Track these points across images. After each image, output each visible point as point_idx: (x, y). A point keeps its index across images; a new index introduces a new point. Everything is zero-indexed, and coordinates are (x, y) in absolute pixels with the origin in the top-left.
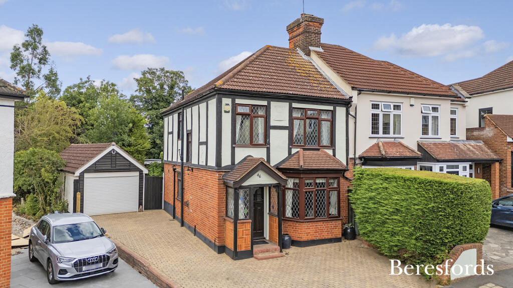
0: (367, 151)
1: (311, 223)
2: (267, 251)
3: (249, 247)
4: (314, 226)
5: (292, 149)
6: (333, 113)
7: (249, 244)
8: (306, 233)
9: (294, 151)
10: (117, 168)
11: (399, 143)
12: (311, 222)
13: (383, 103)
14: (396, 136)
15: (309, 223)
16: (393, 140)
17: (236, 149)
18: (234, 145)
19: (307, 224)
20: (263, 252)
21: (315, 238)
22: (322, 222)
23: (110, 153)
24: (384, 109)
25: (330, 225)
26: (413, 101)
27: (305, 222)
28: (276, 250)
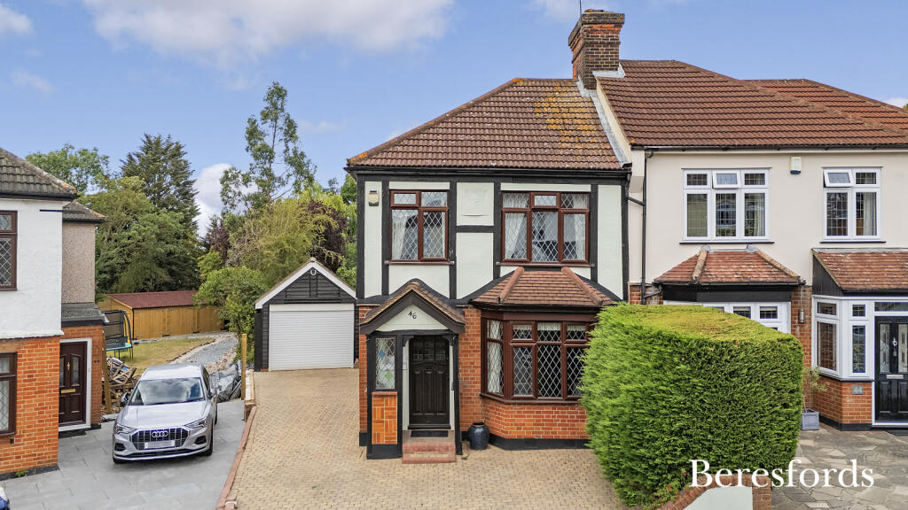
0: (674, 271)
1: (526, 406)
2: (430, 450)
3: (394, 438)
4: (533, 412)
5: (502, 268)
6: (592, 198)
7: (394, 434)
8: (516, 425)
9: (504, 271)
10: (319, 297)
11: (755, 253)
12: (525, 404)
13: (715, 172)
14: (750, 239)
15: (523, 406)
16: (744, 247)
17: (392, 269)
18: (386, 262)
19: (517, 407)
20: (420, 450)
21: (535, 436)
22: (551, 407)
23: (307, 274)
24: (718, 183)
25: (569, 413)
26: (796, 163)
27: (514, 404)
28: (447, 449)
